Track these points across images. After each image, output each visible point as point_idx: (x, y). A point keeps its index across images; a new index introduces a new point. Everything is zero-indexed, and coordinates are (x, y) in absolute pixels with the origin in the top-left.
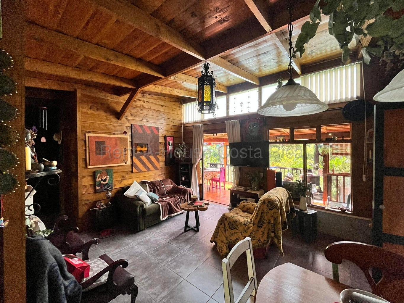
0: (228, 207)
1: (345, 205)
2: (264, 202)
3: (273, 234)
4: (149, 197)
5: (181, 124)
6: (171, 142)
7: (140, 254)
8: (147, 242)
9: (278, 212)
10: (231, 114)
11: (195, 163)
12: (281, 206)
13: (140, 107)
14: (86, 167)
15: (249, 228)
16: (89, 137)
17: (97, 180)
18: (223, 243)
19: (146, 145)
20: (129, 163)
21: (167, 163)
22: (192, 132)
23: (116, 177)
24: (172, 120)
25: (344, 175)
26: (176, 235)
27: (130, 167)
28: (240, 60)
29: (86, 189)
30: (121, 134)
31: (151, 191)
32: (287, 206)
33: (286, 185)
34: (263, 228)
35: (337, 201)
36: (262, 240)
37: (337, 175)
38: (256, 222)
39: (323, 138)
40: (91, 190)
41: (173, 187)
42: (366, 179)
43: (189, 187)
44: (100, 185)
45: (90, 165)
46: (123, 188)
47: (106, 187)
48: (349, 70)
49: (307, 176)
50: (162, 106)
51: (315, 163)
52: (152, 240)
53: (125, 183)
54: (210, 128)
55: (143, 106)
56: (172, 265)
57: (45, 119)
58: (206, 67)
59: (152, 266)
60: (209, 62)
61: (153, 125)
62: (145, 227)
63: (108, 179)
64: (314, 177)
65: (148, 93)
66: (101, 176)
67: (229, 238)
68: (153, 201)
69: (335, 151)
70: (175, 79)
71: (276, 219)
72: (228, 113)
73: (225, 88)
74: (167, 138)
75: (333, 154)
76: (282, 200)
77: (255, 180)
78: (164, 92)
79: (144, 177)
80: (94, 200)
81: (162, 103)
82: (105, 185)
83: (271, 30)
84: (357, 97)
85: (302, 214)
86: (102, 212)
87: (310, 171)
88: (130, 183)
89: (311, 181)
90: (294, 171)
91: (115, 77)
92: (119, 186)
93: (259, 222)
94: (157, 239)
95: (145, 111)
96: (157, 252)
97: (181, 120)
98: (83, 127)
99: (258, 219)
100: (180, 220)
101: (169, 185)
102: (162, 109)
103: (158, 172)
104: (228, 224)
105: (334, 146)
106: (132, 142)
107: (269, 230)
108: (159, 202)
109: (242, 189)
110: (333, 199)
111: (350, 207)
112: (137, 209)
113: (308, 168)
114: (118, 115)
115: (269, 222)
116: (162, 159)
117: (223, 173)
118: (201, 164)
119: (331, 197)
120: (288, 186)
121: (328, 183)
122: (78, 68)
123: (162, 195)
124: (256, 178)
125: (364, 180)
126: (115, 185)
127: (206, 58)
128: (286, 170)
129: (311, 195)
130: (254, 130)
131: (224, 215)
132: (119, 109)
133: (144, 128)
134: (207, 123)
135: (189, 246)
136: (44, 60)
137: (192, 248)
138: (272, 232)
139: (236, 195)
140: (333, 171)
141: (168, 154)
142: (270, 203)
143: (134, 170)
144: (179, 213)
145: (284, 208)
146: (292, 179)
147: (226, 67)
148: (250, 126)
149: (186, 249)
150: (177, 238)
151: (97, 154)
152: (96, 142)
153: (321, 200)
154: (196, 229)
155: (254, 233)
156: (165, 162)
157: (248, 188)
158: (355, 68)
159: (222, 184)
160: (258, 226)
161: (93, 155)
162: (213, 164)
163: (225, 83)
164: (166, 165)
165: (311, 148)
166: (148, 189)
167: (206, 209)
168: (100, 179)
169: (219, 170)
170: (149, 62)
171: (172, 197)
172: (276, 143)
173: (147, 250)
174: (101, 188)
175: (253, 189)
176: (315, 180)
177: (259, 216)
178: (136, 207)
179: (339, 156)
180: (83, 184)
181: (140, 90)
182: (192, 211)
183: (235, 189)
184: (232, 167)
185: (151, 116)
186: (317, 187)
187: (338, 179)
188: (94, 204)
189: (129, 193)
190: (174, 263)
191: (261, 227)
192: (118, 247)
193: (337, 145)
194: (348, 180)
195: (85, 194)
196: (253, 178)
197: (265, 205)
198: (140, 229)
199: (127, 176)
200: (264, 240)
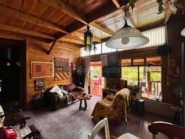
0: (102, 97)
1: (158, 97)
2: (117, 96)
3: (122, 113)
4: (62, 93)
5: (80, 57)
6: (75, 66)
7: (55, 122)
8: (60, 115)
9: (124, 102)
10: (103, 52)
11: (86, 76)
12: (126, 98)
13: (59, 49)
14: (31, 78)
15: (110, 109)
16: (32, 63)
17: (37, 84)
18: (97, 117)
19: (62, 67)
20: (53, 76)
21: (73, 76)
22: (85, 61)
23: (46, 83)
24: (76, 55)
25: (158, 82)
26: (75, 112)
27: (54, 78)
28: (106, 25)
29: (31, 89)
30: (49, 62)
31: (64, 90)
32: (129, 98)
33: (129, 87)
34: (117, 110)
35: (154, 95)
36: (116, 116)
37: (154, 82)
38: (114, 107)
39: (147, 64)
40: (33, 89)
41: (75, 88)
42: (169, 84)
43: (83, 88)
44: (38, 87)
45: (33, 77)
46: (50, 88)
47: (41, 88)
48: (160, 30)
49: (140, 82)
50: (70, 48)
51: (144, 76)
52: (63, 114)
53: (51, 86)
54: (93, 59)
55: (61, 48)
56: (70, 129)
57: (9, 54)
58: (88, 28)
59: (60, 129)
60: (89, 25)
61: (66, 58)
62: (60, 108)
63: (42, 84)
64: (143, 83)
65: (63, 42)
66: (39, 82)
67: (100, 114)
68: (64, 94)
69: (153, 71)
70: (74, 34)
71: (123, 105)
72: (102, 52)
73: (100, 40)
74: (73, 64)
75: (152, 72)
76: (127, 95)
77: (114, 84)
78: (70, 41)
79: (61, 83)
80: (35, 94)
81: (70, 47)
82: (40, 87)
83: (120, 7)
84: (164, 44)
85: (137, 102)
86: (38, 100)
87: (141, 80)
88: (54, 86)
89: (142, 85)
90: (134, 80)
91: (45, 33)
92: (48, 87)
93: (115, 106)
94: (65, 114)
95: (62, 51)
96: (64, 121)
97: (80, 55)
98: (30, 58)
99: (115, 105)
100: (77, 104)
101: (73, 87)
102: (70, 50)
103: (68, 80)
104: (100, 107)
105: (153, 68)
106: (55, 66)
107: (120, 110)
108: (67, 95)
109: (108, 89)
110: (152, 93)
111: (161, 98)
112: (55, 99)
113: (140, 78)
114: (48, 53)
115: (120, 107)
116: (70, 74)
117: (100, 81)
118: (89, 76)
119: (151, 93)
120: (130, 88)
121: (150, 85)
122: (25, 28)
123: (69, 92)
124: (115, 84)
125: (168, 85)
126: (46, 87)
127: (88, 23)
128: (130, 79)
129: (142, 92)
130: (114, 60)
131: (98, 102)
132: (48, 50)
133: (62, 59)
134: (92, 57)
135: (80, 118)
136: (5, 23)
137: (82, 119)
138: (122, 112)
139: (105, 92)
140: (152, 80)
141: (73, 71)
142: (120, 97)
143: (56, 79)
144: (77, 100)
145: (128, 99)
146: (133, 83)
147: (99, 29)
148: (112, 58)
149: (78, 119)
150: (75, 113)
151: (36, 72)
152: (36, 65)
153: (146, 94)
154: (85, 109)
155: (112, 112)
156: (72, 75)
157: (111, 88)
158: (163, 30)
159: (100, 86)
160: (114, 108)
161: (34, 72)
162: (95, 76)
163: (100, 37)
164: (72, 77)
165: (142, 69)
166: (62, 89)
167: (90, 99)
168: (38, 84)
169: (98, 79)
170: (60, 26)
171: (74, 93)
172: (125, 66)
173: (59, 120)
174: (39, 88)
175: (113, 89)
176: (144, 84)
177: (115, 104)
178: (55, 98)
179: (155, 73)
180: (29, 86)
181: (58, 40)
182: (83, 100)
183: (105, 89)
184: (104, 78)
185: (65, 53)
186: (145, 88)
187: (155, 84)
188: (35, 96)
189: (52, 91)
190: (72, 128)
191: (116, 109)
192: (45, 118)
193: (154, 67)
194: (160, 84)
195: (30, 91)
196: (113, 83)
197: (118, 98)
198: (57, 109)
199: (52, 82)
200: (118, 116)
